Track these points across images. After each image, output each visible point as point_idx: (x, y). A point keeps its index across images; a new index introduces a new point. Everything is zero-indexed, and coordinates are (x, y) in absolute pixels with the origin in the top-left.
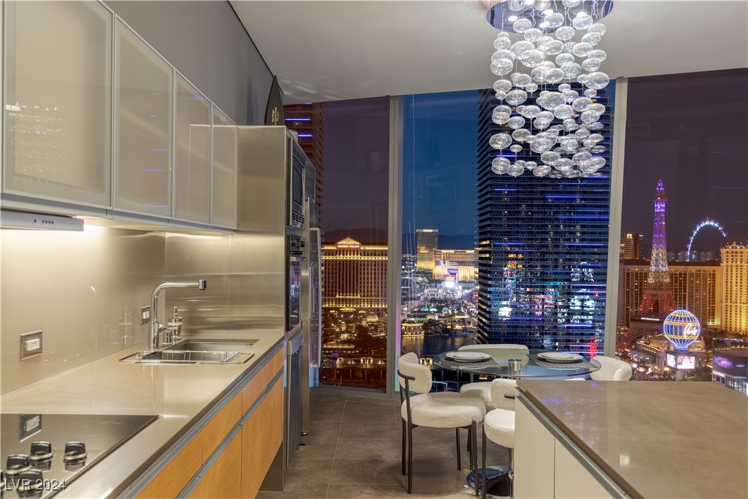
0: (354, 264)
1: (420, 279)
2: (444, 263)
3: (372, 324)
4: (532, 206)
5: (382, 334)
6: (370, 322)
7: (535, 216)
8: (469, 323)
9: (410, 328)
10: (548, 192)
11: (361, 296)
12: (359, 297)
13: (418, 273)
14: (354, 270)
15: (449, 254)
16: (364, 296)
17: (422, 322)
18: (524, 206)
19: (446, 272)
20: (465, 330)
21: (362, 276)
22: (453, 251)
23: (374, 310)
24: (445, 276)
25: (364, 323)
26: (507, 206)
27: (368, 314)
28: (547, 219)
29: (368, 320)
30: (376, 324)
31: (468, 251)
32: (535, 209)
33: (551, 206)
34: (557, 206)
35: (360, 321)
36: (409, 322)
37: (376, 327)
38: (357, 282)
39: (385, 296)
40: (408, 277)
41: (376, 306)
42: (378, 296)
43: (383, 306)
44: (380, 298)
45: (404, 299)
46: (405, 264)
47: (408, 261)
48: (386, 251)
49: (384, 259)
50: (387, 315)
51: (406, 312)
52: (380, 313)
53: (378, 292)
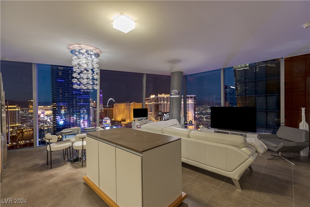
1: (30, 115)
2: (40, 110)
4: (69, 94)
7: (70, 97)
8: (50, 127)
10: (74, 91)
13: (29, 113)
15: (42, 107)
17: (32, 128)
18: (66, 94)
19: (41, 113)
20: (48, 129)
23: (11, 127)
24: (40, 114)
26: (61, 94)
28: (73, 98)
32: (70, 95)
33: (74, 94)
34: (76, 94)
36: (26, 129)
39: (15, 122)
40: (25, 115)
41: (11, 125)
42: (12, 122)
43: (15, 125)
44: (13, 123)
45: (24, 122)
46: (24, 111)
47: (25, 110)
48: (15, 107)
49: (14, 110)
50: (16, 128)
51: (25, 126)
52: (13, 127)
53: (12, 121)
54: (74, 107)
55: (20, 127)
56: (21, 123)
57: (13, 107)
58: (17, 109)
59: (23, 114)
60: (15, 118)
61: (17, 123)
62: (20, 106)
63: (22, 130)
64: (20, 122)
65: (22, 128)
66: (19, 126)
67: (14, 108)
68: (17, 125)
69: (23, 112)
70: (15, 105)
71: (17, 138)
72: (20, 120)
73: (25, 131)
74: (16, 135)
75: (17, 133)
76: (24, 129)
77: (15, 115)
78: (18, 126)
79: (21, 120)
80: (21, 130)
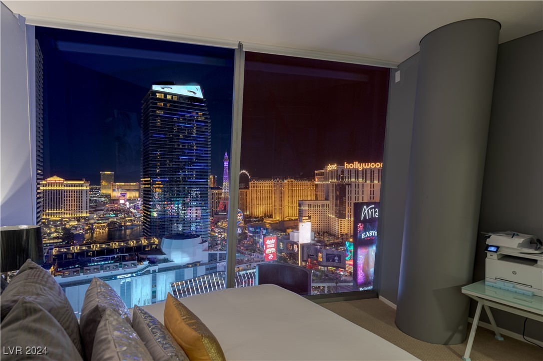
0: (59, 192)
1: (103, 199)
2: (118, 190)
3: (73, 226)
4: (172, 161)
5: (80, 232)
6: (72, 225)
7: (174, 166)
8: (135, 221)
9: (98, 227)
10: (180, 155)
11: (64, 210)
12: (63, 211)
13: (101, 196)
14: (59, 195)
15: (121, 185)
16: (67, 210)
17: (106, 223)
18: (168, 161)
19: (119, 195)
20: (132, 225)
21: (66, 199)
22: (123, 184)
23: (74, 218)
24: (119, 197)
25: (67, 226)
26: (159, 161)
27: (70, 220)
28: (179, 168)
29: (71, 224)
30: (76, 226)
31: (132, 184)
32: (174, 163)
33: (181, 162)
34: (185, 162)
35: (65, 225)
36: (98, 223)
37: (76, 228)
38: (62, 202)
39: (82, 209)
40: (95, 198)
41: (76, 216)
42: (77, 210)
43: (80, 215)
45: (94, 211)
46: (92, 191)
47: (95, 189)
48: (82, 184)
49: (81, 188)
50: (83, 220)
51: (96, 218)
52: (78, 219)
53: (77, 207)
54: (180, 186)
55: (89, 220)
56: (91, 212)
57: (79, 184)
58: (84, 188)
59: (92, 197)
60: (82, 202)
61: (84, 211)
62: (89, 182)
63: (92, 224)
64: (88, 211)
65: (92, 221)
66: (87, 217)
68: (84, 215)
69: (92, 193)
70: (81, 180)
71: (85, 239)
72: (88, 208)
73: (96, 226)
74: (82, 233)
75: (84, 229)
76: (95, 223)
77: (82, 197)
78: (85, 217)
79: (90, 206)
80: (90, 224)
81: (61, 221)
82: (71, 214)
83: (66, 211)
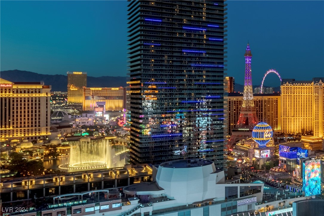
0: (5, 100)
1: (71, 111)
2: (93, 98)
3: (27, 151)
4: (173, 57)
5: (37, 158)
6: (25, 148)
7: (175, 64)
8: (117, 142)
9: (63, 150)
10: (183, 48)
11: (13, 127)
12: (11, 128)
13: (69, 106)
14: (5, 106)
15: (97, 91)
16: (17, 127)
18: (166, 57)
19: (95, 104)
21: (15, 110)
22: (100, 89)
23: (28, 138)
24: (95, 108)
25: (18, 150)
26: (153, 56)
27: (22, 141)
29: (23, 147)
30: (31, 150)
31: (113, 89)
32: (175, 59)
33: (185, 57)
34: (190, 57)
35: (14, 148)
36: (64, 146)
37: (31, 153)
38: (9, 115)
39: (39, 126)
40: (59, 110)
41: (30, 135)
42: (32, 126)
43: (37, 135)
44: (34, 128)
45: (58, 128)
46: (55, 100)
47: (59, 97)
48: (40, 89)
49: (37, 95)
50: (41, 141)
51: (60, 137)
52: (34, 140)
53: (32, 123)
54: (183, 92)
55: (49, 141)
56: (53, 130)
57: (36, 89)
58: (43, 95)
59: (54, 108)
60: (39, 115)
61: (43, 128)
63: (55, 147)
64: (49, 127)
65: (54, 143)
66: (47, 137)
67: (38, 91)
68: (43, 134)
69: (54, 102)
70: (39, 84)
71: (44, 168)
72: (49, 123)
73: (60, 149)
74: (40, 160)
75: (42, 154)
76: (59, 145)
77: (39, 108)
78: (44, 136)
79: (52, 121)
80: (51, 146)
81: (8, 142)
82: (23, 132)
83: (15, 129)
